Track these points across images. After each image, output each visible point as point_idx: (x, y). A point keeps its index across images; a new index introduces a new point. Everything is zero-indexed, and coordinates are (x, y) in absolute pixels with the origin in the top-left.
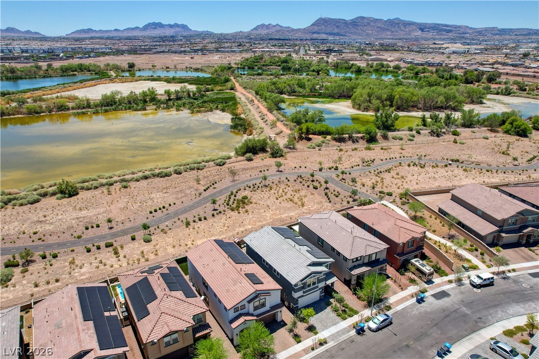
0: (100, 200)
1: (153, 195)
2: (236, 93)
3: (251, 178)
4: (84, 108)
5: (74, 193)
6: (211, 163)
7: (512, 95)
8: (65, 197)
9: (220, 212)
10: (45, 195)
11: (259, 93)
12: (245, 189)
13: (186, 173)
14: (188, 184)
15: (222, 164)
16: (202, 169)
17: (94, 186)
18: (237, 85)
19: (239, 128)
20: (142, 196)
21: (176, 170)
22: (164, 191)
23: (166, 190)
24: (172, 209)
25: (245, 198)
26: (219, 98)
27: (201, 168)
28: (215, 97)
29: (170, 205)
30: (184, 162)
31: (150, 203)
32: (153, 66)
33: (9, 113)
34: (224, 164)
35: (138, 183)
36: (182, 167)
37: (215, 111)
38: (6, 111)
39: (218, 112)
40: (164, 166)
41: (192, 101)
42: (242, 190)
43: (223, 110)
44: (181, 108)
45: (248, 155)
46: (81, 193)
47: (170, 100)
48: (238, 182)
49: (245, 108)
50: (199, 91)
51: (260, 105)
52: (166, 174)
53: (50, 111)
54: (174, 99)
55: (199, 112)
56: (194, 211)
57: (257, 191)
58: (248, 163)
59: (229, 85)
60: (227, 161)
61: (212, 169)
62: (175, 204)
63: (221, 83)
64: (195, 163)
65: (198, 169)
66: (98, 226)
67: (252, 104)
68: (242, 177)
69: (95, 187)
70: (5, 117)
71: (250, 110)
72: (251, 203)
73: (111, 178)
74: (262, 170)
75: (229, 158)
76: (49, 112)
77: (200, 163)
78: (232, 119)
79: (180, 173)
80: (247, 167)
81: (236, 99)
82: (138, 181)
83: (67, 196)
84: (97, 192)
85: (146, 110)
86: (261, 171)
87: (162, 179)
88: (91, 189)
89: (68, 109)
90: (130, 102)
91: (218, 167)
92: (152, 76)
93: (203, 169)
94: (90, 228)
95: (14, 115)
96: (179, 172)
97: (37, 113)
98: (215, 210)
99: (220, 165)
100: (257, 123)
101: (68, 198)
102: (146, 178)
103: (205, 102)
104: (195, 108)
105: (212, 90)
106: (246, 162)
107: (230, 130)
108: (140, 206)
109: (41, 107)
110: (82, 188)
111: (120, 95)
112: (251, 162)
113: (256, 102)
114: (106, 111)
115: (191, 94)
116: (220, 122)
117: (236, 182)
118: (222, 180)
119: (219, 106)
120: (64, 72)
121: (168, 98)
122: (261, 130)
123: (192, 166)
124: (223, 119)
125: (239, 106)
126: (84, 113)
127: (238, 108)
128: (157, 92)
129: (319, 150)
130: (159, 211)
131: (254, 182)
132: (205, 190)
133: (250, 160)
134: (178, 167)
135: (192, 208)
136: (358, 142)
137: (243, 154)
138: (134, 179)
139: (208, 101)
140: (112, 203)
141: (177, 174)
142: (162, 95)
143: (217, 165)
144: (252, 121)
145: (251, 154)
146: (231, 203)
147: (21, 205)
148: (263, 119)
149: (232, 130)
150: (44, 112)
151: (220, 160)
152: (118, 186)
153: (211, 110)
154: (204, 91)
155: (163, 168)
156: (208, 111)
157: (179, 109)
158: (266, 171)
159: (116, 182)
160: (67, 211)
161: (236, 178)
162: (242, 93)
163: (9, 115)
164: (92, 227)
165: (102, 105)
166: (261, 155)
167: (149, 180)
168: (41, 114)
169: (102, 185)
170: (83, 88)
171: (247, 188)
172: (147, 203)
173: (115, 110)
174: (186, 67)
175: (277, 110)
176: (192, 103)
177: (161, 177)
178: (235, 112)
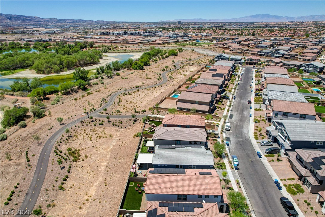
3: (49, 137)
7: (108, 52)
25: (70, 150)
34: (6, 137)
42: (58, 146)
45: (22, 123)
57: (69, 142)
58: (26, 128)
60: (5, 134)
75: (4, 131)
80: (29, 131)
86: (49, 130)
91: (5, 141)
117: (44, 144)
129: (62, 103)
131: (57, 138)
132: (28, 161)
133: (24, 126)
136: (77, 91)
143: (2, 140)
158: (52, 128)
166: (28, 120)
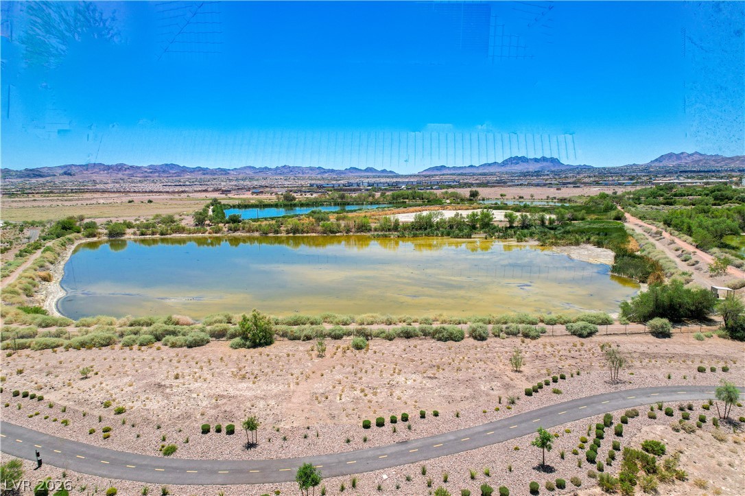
0: (294, 365)
1: (401, 379)
2: (625, 224)
3: (670, 383)
4: (389, 230)
5: (262, 341)
6: (560, 328)
8: (243, 346)
9: (561, 486)
10: (219, 335)
11: (673, 223)
12: (652, 417)
13: (497, 339)
14: (492, 366)
15: (585, 333)
16: (534, 338)
17: (305, 333)
18: (627, 215)
19: (632, 271)
20: (377, 374)
21: (474, 330)
22: (430, 373)
23: (434, 370)
24: (423, 429)
25: (655, 448)
26: (593, 228)
27: (533, 333)
28: (587, 226)
29: (423, 416)
30: (497, 316)
31: (383, 394)
32: (502, 195)
33: (302, 230)
34: (590, 334)
35: (388, 343)
36: (490, 327)
37: (583, 245)
38: (300, 228)
39: (590, 247)
40: (454, 319)
41: (546, 230)
42: (643, 417)
43: (599, 244)
44: (526, 239)
45: (658, 322)
46: (277, 343)
47: (511, 227)
48: (629, 387)
49: (642, 242)
50: (561, 219)
51: (677, 240)
52: (452, 334)
53: (348, 231)
54: (517, 227)
55: (555, 244)
56: (478, 454)
57: (699, 432)
58: (659, 340)
59: (613, 213)
60: (599, 327)
61: (558, 340)
62: (436, 414)
63: (600, 212)
64: (522, 322)
65: (526, 336)
66: (231, 431)
67: (657, 238)
68: (641, 375)
69: (305, 336)
70: (298, 235)
71: (653, 245)
72: (682, 478)
73: (345, 324)
74: (706, 365)
75: (606, 322)
76: (347, 233)
77: (533, 323)
78: (616, 257)
79: (482, 338)
80: (653, 350)
81: (625, 231)
82: (391, 340)
83: (248, 343)
84: (302, 347)
85: (471, 238)
86: (701, 370)
87: (440, 344)
88: (299, 339)
89: (370, 230)
90: (451, 227)
91: (576, 339)
92: (496, 204)
93: (538, 336)
94: (212, 430)
95: (308, 233)
96: (480, 335)
97: (333, 232)
98: (545, 468)
99: (581, 336)
100: (673, 265)
101: (249, 348)
102: (408, 335)
103: (568, 232)
104: (549, 238)
105: (583, 219)
106: (651, 338)
107: (610, 273)
108: (356, 400)
109: (339, 226)
110: (284, 335)
111: (440, 217)
112: (667, 340)
113: (665, 234)
114: (415, 236)
115: (547, 223)
116: (591, 260)
117: (622, 387)
118: (582, 373)
119: (592, 238)
120: (394, 199)
121: (508, 226)
122: (685, 277)
123: (513, 326)
124: (598, 256)
125: (630, 238)
126: (386, 236)
127: (629, 242)
128: (494, 216)
130: (388, 427)
131: (684, 399)
132: (528, 393)
133: (662, 334)
134: (481, 324)
135: (475, 440)
137: (644, 319)
138: (384, 335)
139: (572, 232)
140: (308, 377)
141: (475, 338)
142: (501, 221)
143: (574, 333)
144: (661, 262)
145: (665, 321)
146: (602, 457)
147: (174, 346)
148: (685, 261)
149: (616, 274)
150: (340, 232)
151: (581, 324)
152: (348, 341)
153: (577, 243)
154: (569, 219)
155: (450, 322)
156: (571, 244)
157: (521, 239)
158: (719, 371)
159: (349, 334)
160: (220, 374)
161: (624, 374)
162: (636, 224)
163: (303, 232)
164: (219, 430)
165: (413, 228)
166: (695, 328)
167: (412, 342)
168: (337, 234)
169: (322, 335)
170: (404, 212)
171: (660, 415)
172: (375, 394)
173: (427, 235)
174: (548, 197)
175: (719, 247)
176: (544, 232)
177: (439, 339)
178: (622, 246)
